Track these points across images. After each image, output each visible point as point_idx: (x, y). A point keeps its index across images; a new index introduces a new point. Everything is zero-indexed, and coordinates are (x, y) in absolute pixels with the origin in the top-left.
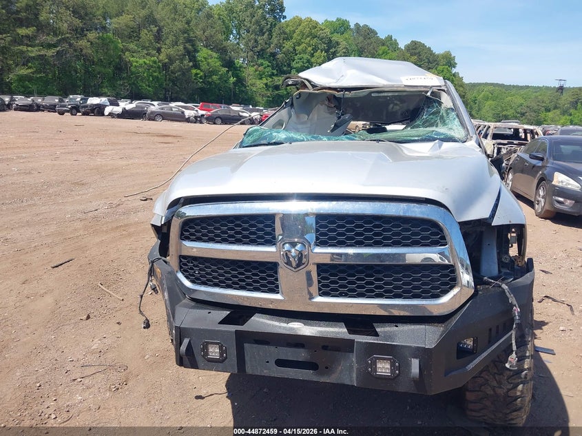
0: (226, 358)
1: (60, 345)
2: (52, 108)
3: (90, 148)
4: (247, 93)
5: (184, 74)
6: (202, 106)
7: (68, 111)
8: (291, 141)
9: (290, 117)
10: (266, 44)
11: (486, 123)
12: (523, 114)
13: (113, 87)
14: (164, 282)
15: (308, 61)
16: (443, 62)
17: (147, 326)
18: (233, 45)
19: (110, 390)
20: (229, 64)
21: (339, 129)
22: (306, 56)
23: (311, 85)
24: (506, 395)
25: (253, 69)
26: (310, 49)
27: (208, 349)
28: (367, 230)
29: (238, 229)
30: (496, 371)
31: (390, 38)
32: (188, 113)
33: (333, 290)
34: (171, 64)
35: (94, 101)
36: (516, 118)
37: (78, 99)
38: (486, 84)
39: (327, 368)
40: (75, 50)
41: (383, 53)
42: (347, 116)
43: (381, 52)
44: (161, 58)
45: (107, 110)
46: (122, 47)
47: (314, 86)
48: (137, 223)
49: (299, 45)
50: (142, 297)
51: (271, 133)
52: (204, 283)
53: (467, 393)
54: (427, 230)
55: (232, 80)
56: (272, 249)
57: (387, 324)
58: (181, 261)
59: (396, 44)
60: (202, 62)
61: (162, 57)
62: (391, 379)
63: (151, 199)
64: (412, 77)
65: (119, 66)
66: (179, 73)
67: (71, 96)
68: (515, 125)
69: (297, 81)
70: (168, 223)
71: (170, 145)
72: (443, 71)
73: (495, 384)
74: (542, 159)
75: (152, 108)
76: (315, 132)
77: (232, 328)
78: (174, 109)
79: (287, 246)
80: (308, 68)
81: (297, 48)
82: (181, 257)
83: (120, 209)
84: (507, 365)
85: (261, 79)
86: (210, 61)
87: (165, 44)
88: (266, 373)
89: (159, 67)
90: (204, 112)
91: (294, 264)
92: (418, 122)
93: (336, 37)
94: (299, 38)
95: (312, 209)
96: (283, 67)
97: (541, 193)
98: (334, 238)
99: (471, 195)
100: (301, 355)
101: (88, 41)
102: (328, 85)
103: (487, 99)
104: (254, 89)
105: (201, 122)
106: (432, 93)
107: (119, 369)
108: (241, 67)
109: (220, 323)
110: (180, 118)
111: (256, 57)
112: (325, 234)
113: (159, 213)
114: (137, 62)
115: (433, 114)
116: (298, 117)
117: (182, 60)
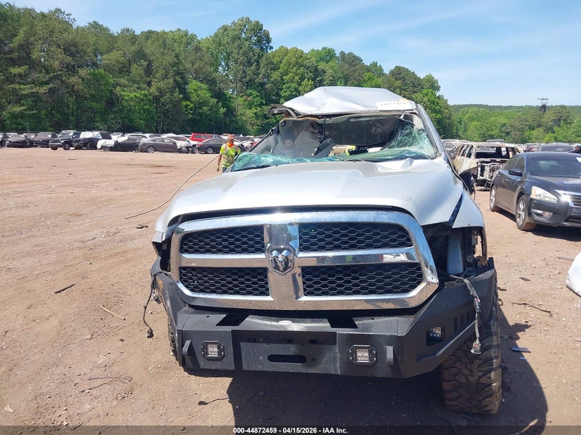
0: (224, 356)
1: (68, 362)
2: (45, 144)
3: (84, 180)
4: (237, 123)
5: (175, 106)
6: (193, 137)
7: (61, 146)
8: (277, 163)
9: (277, 143)
10: (254, 74)
11: (470, 143)
12: (508, 134)
13: (105, 121)
14: (167, 292)
15: (296, 90)
16: (427, 85)
17: (151, 335)
18: (222, 76)
19: (117, 398)
20: (220, 96)
21: (321, 151)
22: (294, 85)
23: (295, 113)
24: (478, 382)
25: (242, 99)
26: (297, 78)
27: (207, 350)
28: (343, 236)
29: (232, 240)
30: (467, 361)
31: (375, 64)
32: (180, 144)
33: (316, 290)
34: (162, 97)
35: (86, 135)
36: (501, 137)
37: (71, 134)
38: (471, 106)
39: (314, 360)
40: (67, 87)
41: (369, 79)
42: (328, 141)
43: (366, 78)
44: (151, 91)
45: (100, 144)
46: (113, 82)
47: (297, 114)
48: (134, 250)
49: (287, 74)
50: (145, 308)
51: (260, 158)
52: (202, 291)
53: (444, 384)
54: (394, 233)
55: (223, 110)
56: (262, 256)
57: (364, 318)
58: (181, 272)
59: (381, 70)
60: (192, 93)
61: (153, 90)
62: (370, 366)
63: (147, 227)
64: (386, 103)
65: (110, 101)
66: (170, 105)
67: (64, 132)
68: (497, 144)
69: (282, 111)
70: (168, 241)
71: (163, 175)
72: (427, 94)
73: (467, 372)
74: (520, 175)
75: (144, 140)
76: (298, 155)
77: (229, 329)
78: (165, 141)
79: (275, 253)
80: (296, 96)
81: (284, 77)
82: (182, 268)
83: (118, 238)
84: (472, 351)
85: (250, 108)
86: (200, 92)
87: (156, 78)
88: (260, 368)
89: (150, 100)
90: (195, 143)
91: (281, 268)
92: (393, 143)
93: (322, 66)
94: (286, 68)
95: (295, 220)
96: (272, 96)
97: (521, 206)
98: (315, 244)
99: (433, 203)
100: (291, 350)
101: (80, 78)
102: (309, 113)
103: (472, 119)
104: (244, 118)
105: (193, 152)
106: (405, 116)
107: (124, 381)
108: (230, 97)
109: (218, 325)
110: (172, 149)
111: (245, 87)
112: (308, 241)
113: (160, 231)
114: (128, 96)
115: (407, 135)
116: (284, 143)
117: (172, 93)
